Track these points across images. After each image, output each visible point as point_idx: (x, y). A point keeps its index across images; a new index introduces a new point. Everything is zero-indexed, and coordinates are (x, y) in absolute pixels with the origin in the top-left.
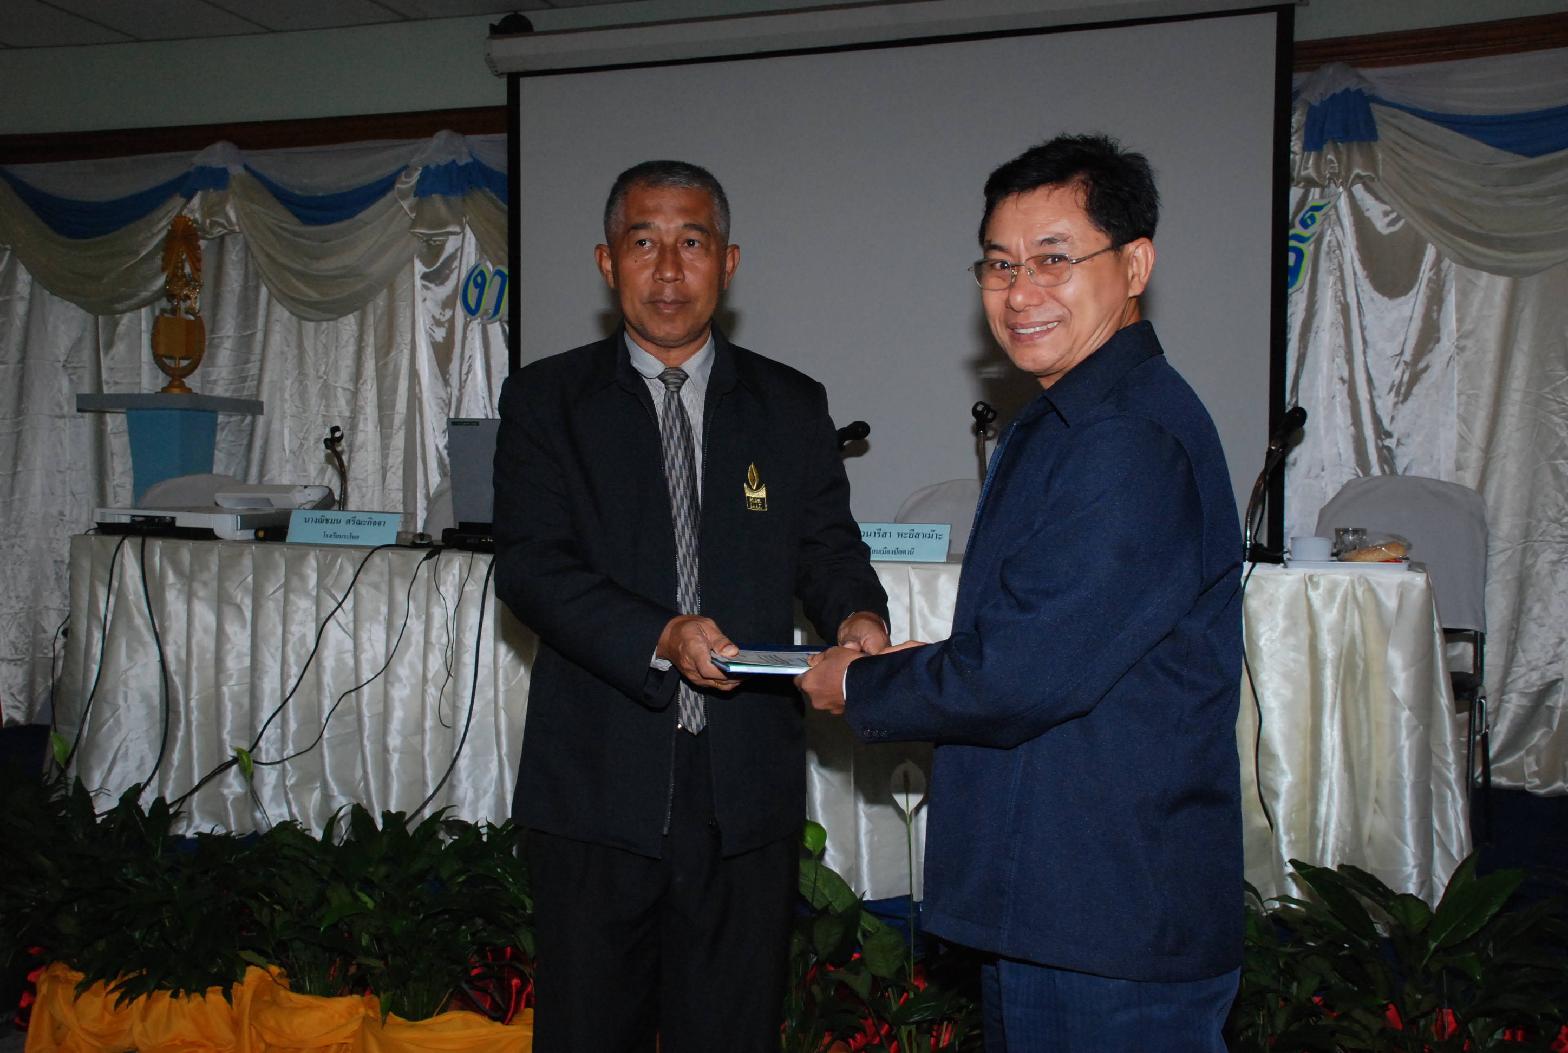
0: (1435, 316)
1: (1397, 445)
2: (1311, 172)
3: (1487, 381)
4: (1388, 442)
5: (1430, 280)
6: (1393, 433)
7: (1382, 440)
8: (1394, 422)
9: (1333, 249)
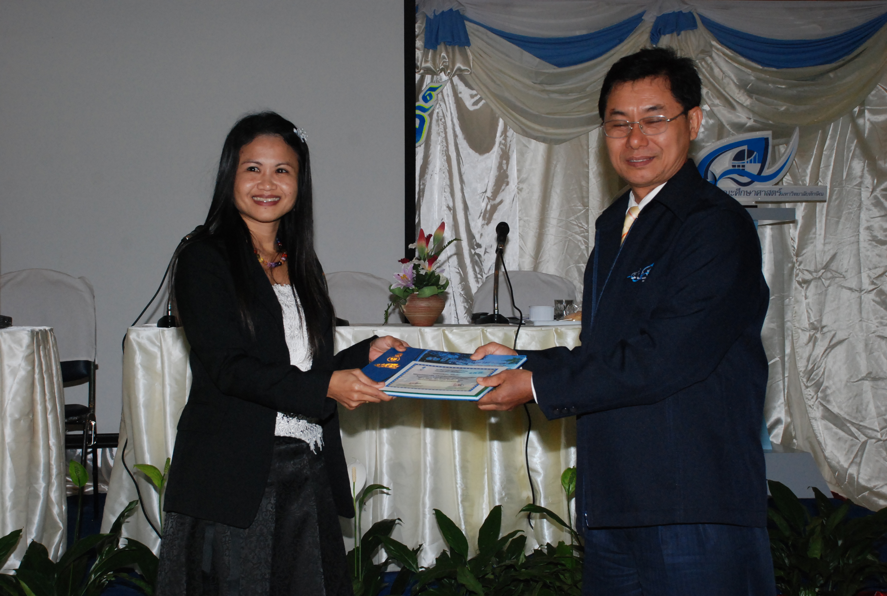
0: (505, 168)
1: (485, 253)
2: (429, 65)
3: (534, 212)
4: (478, 251)
5: (500, 143)
6: (482, 245)
7: (474, 249)
8: (482, 237)
9: (440, 118)
